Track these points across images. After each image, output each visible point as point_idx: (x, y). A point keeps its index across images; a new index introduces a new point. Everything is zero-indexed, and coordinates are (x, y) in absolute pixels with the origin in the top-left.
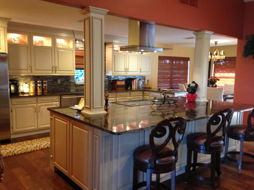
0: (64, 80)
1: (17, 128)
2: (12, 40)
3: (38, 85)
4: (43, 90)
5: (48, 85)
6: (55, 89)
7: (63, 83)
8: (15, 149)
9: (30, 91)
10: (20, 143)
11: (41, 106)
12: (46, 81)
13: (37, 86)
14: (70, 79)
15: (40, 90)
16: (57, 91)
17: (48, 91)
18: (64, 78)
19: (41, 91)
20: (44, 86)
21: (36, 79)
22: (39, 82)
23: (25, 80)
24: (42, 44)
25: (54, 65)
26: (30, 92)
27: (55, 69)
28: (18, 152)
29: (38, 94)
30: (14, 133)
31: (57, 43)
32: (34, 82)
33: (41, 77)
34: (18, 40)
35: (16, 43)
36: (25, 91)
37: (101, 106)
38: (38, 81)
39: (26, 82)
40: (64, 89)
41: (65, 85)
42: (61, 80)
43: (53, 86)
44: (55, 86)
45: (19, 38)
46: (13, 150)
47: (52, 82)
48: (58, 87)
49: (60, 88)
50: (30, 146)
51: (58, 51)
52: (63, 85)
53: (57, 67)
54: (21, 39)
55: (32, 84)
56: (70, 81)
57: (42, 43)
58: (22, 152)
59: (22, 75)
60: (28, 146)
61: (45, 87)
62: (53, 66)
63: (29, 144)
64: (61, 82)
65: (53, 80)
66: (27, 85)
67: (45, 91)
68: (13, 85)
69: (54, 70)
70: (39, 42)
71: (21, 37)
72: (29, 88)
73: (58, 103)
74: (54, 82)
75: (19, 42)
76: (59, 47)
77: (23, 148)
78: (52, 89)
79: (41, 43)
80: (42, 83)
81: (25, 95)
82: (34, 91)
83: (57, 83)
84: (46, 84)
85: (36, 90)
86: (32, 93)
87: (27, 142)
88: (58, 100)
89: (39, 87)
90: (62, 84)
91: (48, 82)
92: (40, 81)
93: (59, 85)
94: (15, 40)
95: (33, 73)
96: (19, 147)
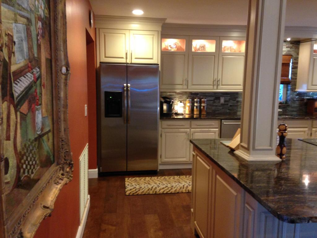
0: (229, 98)
1: (166, 158)
2: (168, 47)
3: (196, 104)
4: (200, 111)
5: (207, 105)
6: (217, 111)
7: (228, 103)
8: (159, 185)
9: (185, 111)
10: (166, 177)
11: (195, 132)
12: (206, 100)
13: (194, 106)
14: (237, 97)
15: (197, 111)
16: (219, 114)
17: (206, 112)
18: (229, 95)
19: (198, 113)
20: (202, 106)
21: (193, 96)
22: (196, 101)
23: (180, 97)
24: (203, 50)
25: (216, 77)
26: (185, 113)
27: (217, 83)
28: (160, 190)
29: (195, 116)
30: (162, 163)
31: (223, 47)
32: (191, 100)
33: (199, 94)
34: (175, 46)
35: (173, 50)
36: (179, 112)
37: (270, 148)
38: (196, 99)
39: (180, 100)
40: (228, 111)
41: (231, 106)
42: (225, 98)
43: (214, 106)
44: (216, 106)
45: (177, 44)
46: (156, 186)
47: (214, 100)
48: (221, 108)
49: (223, 109)
50: (177, 184)
51: (223, 58)
52: (228, 104)
53: (219, 80)
54: (178, 45)
55: (188, 103)
56: (237, 99)
57: (204, 48)
58: (164, 191)
59: (178, 91)
60: (174, 185)
61: (204, 107)
62: (215, 79)
63: (176, 181)
64: (225, 101)
65: (214, 98)
66: (182, 104)
67: (203, 113)
68: (166, 104)
69: (215, 84)
70: (200, 46)
71: (178, 43)
72: (184, 107)
73: (217, 129)
74: (215, 101)
75: (176, 49)
76: (226, 52)
77: (167, 185)
78: (212, 111)
79: (202, 48)
80: (200, 102)
81: (179, 116)
82: (190, 112)
83: (219, 102)
84: (204, 103)
85: (192, 110)
86: (187, 114)
87: (174, 178)
88: (217, 127)
89: (197, 107)
90: (226, 103)
91: (207, 101)
92: (198, 99)
93: (222, 105)
94: (171, 48)
95: (190, 89)
96: (164, 183)
